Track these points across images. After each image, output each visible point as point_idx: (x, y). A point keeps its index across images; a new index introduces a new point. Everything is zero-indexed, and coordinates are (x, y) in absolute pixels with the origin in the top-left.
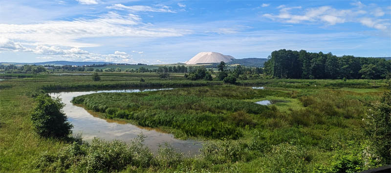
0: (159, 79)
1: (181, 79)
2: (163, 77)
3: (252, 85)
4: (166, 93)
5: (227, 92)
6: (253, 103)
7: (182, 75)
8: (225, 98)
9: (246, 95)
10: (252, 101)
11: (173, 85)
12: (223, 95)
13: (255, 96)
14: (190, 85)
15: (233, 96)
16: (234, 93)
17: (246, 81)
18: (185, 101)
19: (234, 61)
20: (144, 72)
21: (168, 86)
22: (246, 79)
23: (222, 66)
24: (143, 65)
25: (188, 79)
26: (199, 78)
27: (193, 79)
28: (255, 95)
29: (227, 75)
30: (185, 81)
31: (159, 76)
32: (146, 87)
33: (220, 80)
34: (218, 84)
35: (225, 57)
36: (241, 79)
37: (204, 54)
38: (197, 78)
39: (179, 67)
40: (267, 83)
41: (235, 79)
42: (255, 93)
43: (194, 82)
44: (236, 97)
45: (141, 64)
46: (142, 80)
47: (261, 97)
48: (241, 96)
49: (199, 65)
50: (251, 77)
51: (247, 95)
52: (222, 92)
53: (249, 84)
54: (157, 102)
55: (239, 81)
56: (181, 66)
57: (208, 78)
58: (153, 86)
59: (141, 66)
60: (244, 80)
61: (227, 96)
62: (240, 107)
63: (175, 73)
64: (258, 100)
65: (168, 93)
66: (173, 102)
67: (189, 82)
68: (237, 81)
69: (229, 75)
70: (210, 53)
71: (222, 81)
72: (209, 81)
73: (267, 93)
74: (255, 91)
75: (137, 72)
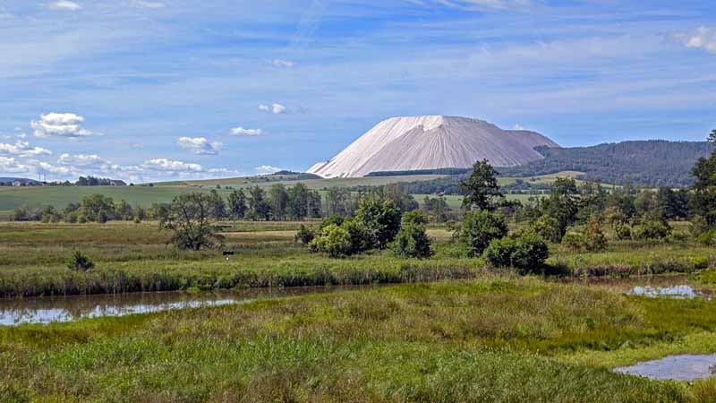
0: (174, 256)
1: (278, 254)
2: (193, 242)
3: (626, 275)
4: (182, 326)
5: (490, 315)
6: (603, 369)
7: (287, 230)
8: (474, 344)
9: (583, 327)
10: (606, 359)
11: (235, 282)
12: (467, 332)
13: (628, 335)
14: (321, 283)
15: (516, 334)
16: (523, 321)
17: (598, 259)
18: (264, 367)
19: (551, 157)
20: (105, 219)
21: (208, 287)
22: (601, 244)
23: (480, 184)
24: (106, 183)
25: (314, 249)
26: (369, 246)
27: (335, 252)
28: (630, 327)
29: (504, 230)
30: (299, 261)
31: (173, 240)
32: (98, 293)
33: (471, 255)
34: (457, 276)
35: (509, 138)
36: (575, 245)
37: (403, 126)
38: (357, 244)
39: (280, 191)
40: (702, 266)
41: (544, 248)
42: (629, 317)
43: (339, 266)
44: (534, 340)
45: (94, 182)
46: (82, 262)
47: (660, 337)
48: (558, 333)
49: (377, 182)
50: (627, 234)
51: (591, 327)
52: (465, 316)
53: (611, 270)
54: (121, 370)
55: (563, 260)
56: (289, 185)
57: (412, 243)
58: (132, 289)
59: (91, 191)
60: (590, 249)
61: (485, 333)
62: (534, 391)
63: (261, 223)
64: (639, 352)
65: (194, 323)
66: (205, 373)
67: (313, 264)
68: (550, 261)
69: (513, 227)
70: (432, 123)
71: (478, 260)
72: (413, 262)
73: (694, 316)
74: (632, 309)
75: (73, 220)
